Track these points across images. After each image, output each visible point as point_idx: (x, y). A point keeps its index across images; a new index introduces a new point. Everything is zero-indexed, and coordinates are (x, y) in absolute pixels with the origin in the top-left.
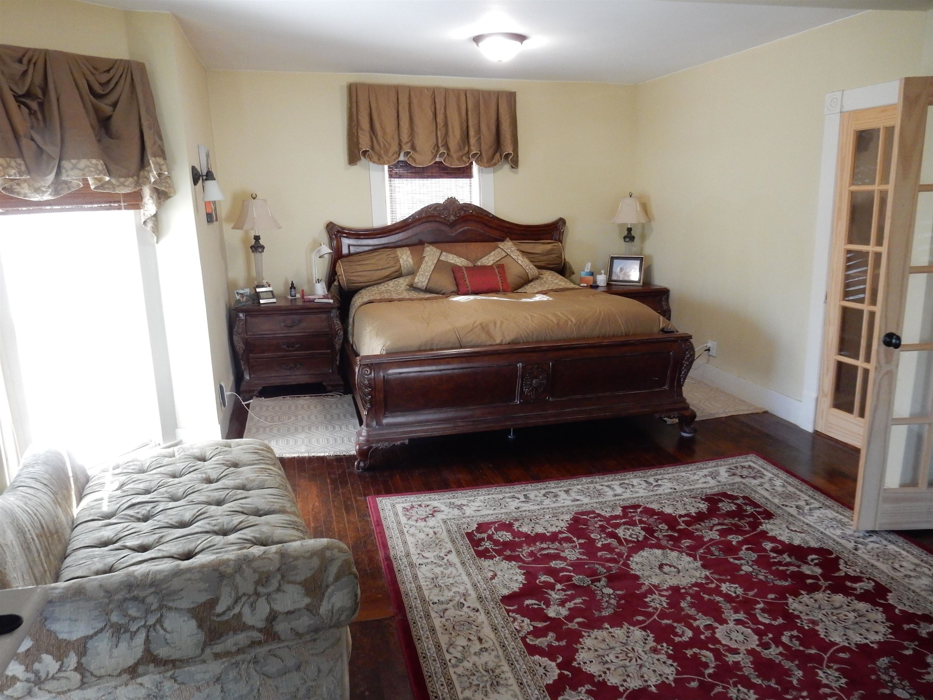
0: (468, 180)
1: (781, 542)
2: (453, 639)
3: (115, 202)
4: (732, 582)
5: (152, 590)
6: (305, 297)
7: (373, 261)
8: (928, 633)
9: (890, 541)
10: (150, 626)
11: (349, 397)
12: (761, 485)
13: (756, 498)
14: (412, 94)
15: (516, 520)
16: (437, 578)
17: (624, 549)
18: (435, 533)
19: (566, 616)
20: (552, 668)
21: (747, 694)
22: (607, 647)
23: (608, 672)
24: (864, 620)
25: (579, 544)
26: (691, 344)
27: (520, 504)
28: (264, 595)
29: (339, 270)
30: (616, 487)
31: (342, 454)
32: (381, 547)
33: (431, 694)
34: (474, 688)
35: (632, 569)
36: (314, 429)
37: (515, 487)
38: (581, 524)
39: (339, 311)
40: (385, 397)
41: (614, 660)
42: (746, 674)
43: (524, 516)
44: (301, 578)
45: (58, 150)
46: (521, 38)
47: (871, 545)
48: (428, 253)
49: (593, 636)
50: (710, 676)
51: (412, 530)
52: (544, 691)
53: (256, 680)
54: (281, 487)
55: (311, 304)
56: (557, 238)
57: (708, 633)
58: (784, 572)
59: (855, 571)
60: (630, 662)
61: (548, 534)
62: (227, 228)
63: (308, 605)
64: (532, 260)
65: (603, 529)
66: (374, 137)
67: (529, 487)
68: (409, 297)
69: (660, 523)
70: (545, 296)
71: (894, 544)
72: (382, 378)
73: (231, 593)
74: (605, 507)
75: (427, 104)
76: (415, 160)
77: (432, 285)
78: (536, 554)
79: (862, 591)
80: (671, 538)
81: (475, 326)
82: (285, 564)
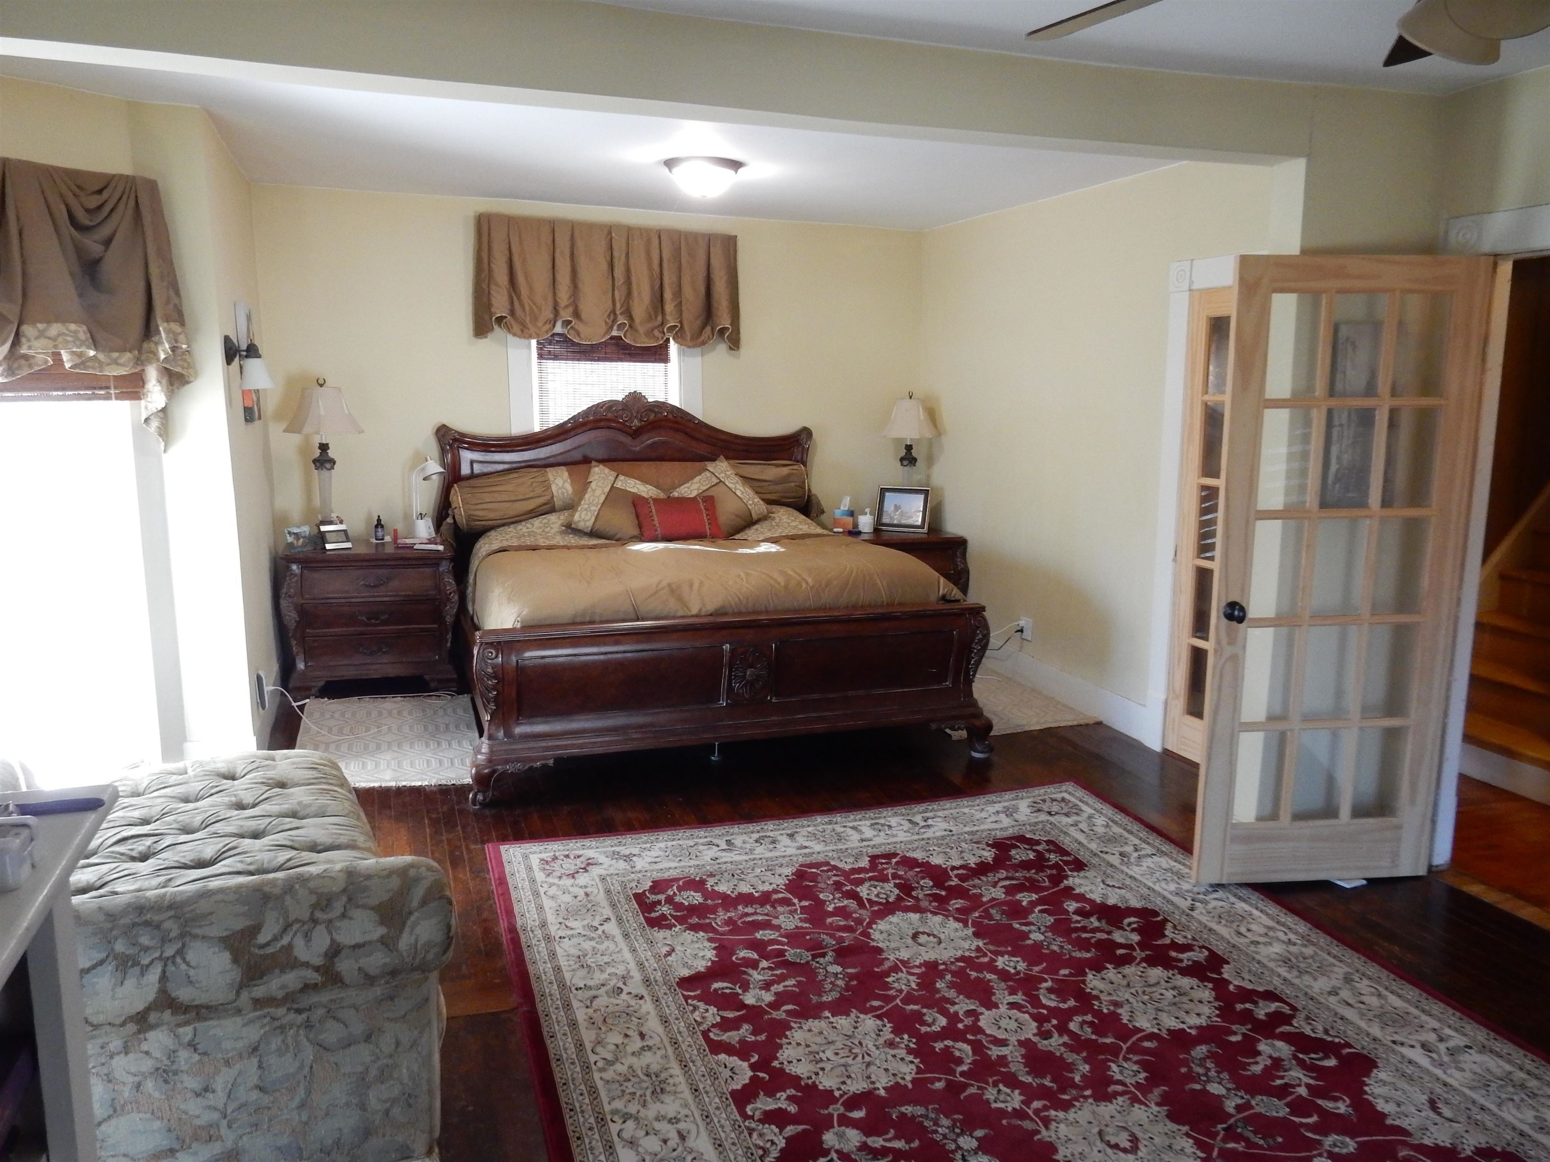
0: (660, 366)
1: (1091, 902)
2: (603, 1036)
3: (101, 388)
4: (1012, 954)
5: (171, 913)
6: (399, 541)
7: (510, 487)
8: (1267, 1014)
9: (1240, 898)
10: (168, 959)
11: (465, 699)
12: (1075, 824)
13: (1066, 842)
14: (577, 234)
15: (712, 875)
16: (586, 955)
17: (865, 914)
18: (587, 895)
19: (770, 1003)
20: (743, 1070)
21: (1009, 1095)
22: (824, 1041)
23: (821, 1073)
24: (1185, 999)
25: (801, 907)
26: (985, 619)
27: (719, 854)
28: (324, 922)
29: (455, 498)
30: (864, 829)
31: (450, 783)
32: (504, 914)
33: (565, 1106)
34: (627, 1097)
35: (873, 940)
36: (406, 747)
37: (714, 829)
38: (807, 880)
39: (452, 564)
40: (519, 694)
41: (833, 1058)
42: (1013, 1071)
43: (723, 869)
44: (374, 901)
45: (16, 309)
46: (736, 165)
47: (1214, 903)
48: (596, 477)
49: (806, 1027)
50: (963, 1074)
51: (553, 891)
52: (727, 1099)
53: (309, 1053)
54: (352, 815)
55: (408, 551)
56: (799, 457)
57: (968, 1021)
58: (1088, 939)
59: (1185, 937)
60: (854, 1059)
61: (757, 895)
62: (276, 431)
63: (382, 937)
64: (759, 490)
65: (838, 886)
66: (515, 298)
67: (735, 829)
68: (565, 544)
69: (923, 878)
70: (773, 545)
71: (1244, 901)
72: (514, 664)
73: (278, 919)
74: (845, 857)
75: (600, 248)
76: (578, 334)
77: (601, 526)
78: (736, 922)
79: (1190, 963)
80: (936, 898)
81: (661, 586)
82: (352, 884)
